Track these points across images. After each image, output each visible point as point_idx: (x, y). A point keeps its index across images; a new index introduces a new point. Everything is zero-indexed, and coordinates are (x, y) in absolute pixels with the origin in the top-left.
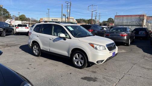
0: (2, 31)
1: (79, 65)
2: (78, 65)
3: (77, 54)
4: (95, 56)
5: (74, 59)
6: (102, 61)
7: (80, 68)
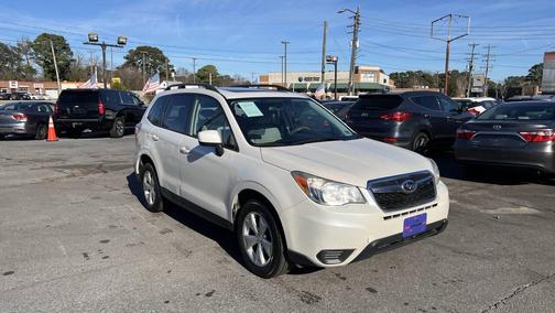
0: (111, 118)
1: (260, 261)
2: (256, 262)
3: (253, 216)
4: (309, 228)
5: (246, 232)
6: (345, 254)
7: (263, 273)
